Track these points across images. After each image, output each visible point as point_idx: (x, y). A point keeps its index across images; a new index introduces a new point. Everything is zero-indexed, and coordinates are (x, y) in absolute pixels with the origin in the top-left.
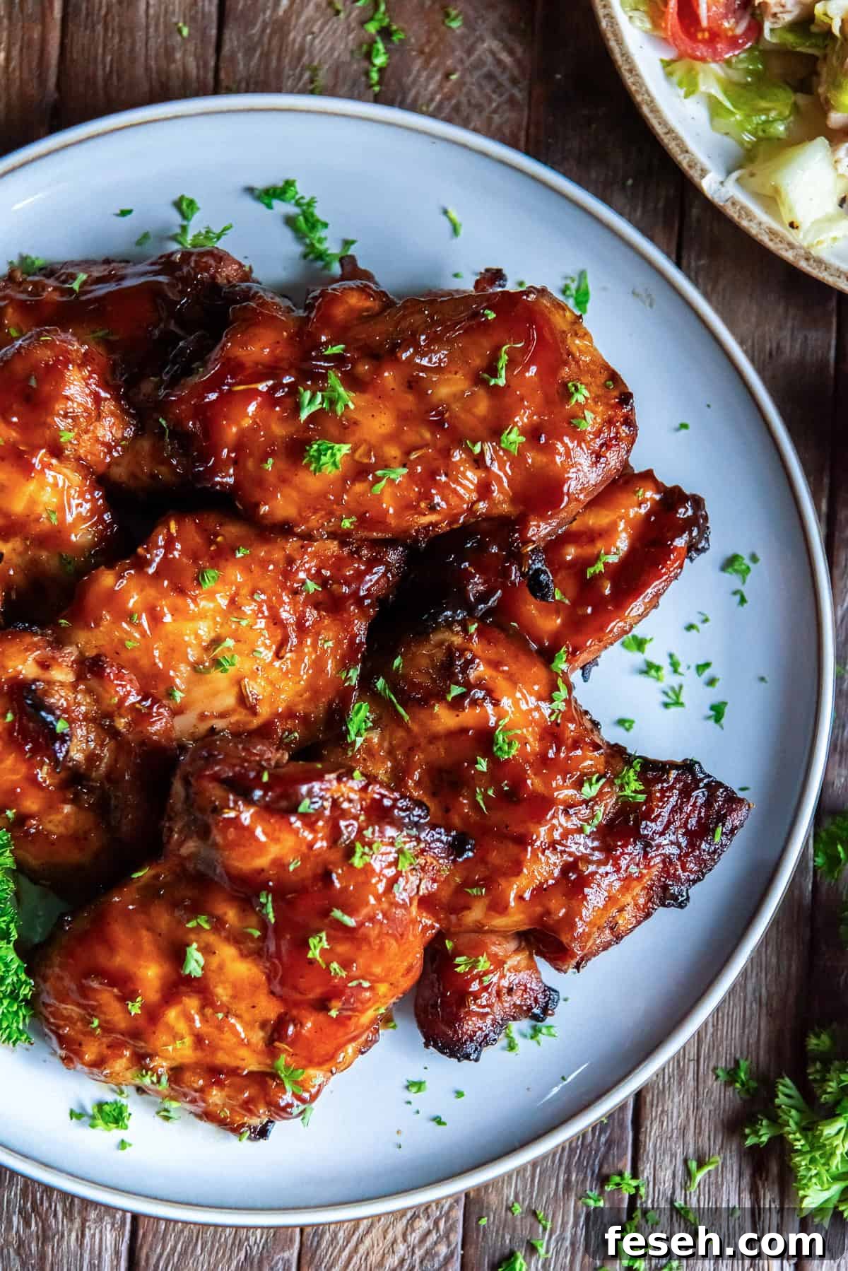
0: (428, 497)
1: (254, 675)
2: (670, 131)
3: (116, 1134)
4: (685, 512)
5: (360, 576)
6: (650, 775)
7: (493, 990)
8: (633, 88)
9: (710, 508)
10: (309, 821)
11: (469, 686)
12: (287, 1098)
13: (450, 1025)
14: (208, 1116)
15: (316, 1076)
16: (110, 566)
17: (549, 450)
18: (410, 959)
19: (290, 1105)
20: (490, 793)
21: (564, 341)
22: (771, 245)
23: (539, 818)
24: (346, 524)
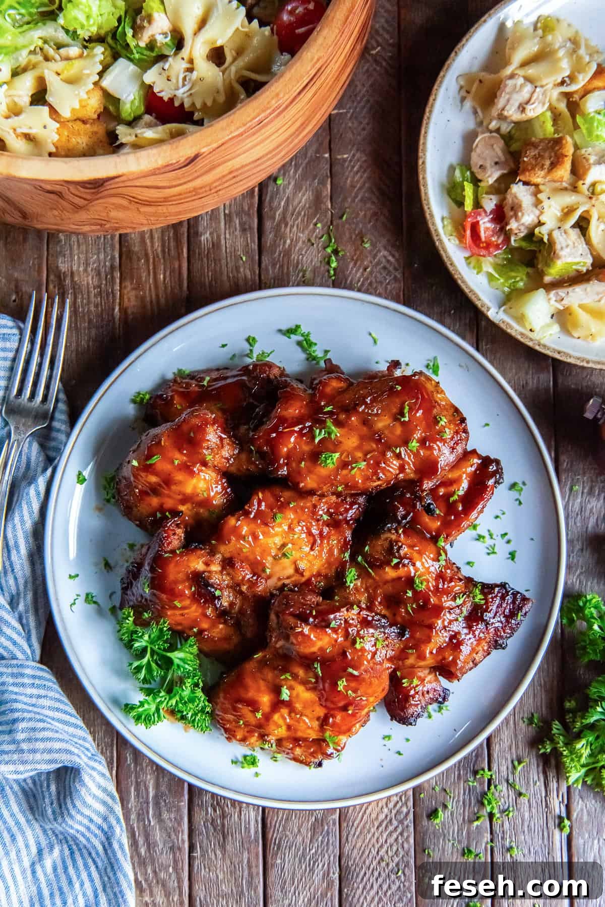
0: (376, 473)
1: (301, 559)
2: (471, 291)
3: (253, 769)
4: (493, 468)
5: (347, 511)
6: (486, 591)
7: (420, 693)
8: (453, 272)
9: (503, 464)
10: (335, 630)
11: (401, 558)
12: (330, 751)
13: (402, 710)
14: (295, 759)
15: (343, 739)
16: (233, 515)
17: (431, 448)
18: (384, 685)
19: (332, 754)
20: (414, 606)
21: (433, 395)
22: (522, 340)
23: (438, 616)
24: (340, 489)
